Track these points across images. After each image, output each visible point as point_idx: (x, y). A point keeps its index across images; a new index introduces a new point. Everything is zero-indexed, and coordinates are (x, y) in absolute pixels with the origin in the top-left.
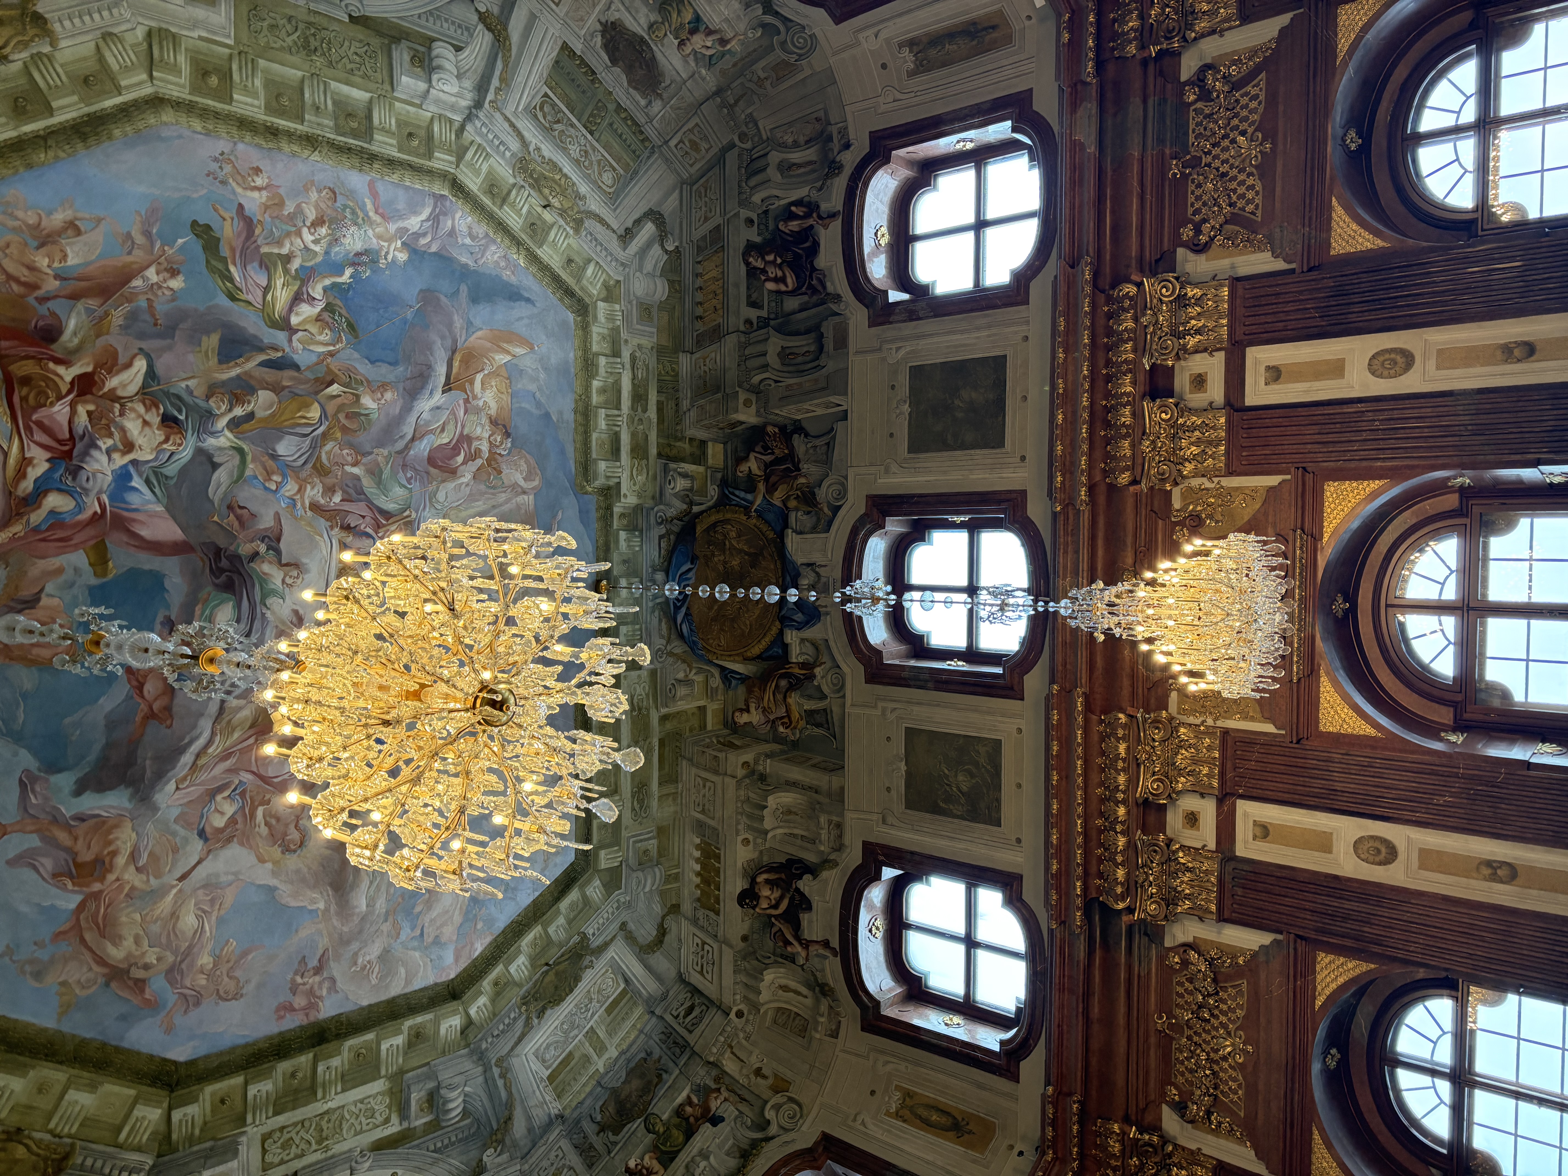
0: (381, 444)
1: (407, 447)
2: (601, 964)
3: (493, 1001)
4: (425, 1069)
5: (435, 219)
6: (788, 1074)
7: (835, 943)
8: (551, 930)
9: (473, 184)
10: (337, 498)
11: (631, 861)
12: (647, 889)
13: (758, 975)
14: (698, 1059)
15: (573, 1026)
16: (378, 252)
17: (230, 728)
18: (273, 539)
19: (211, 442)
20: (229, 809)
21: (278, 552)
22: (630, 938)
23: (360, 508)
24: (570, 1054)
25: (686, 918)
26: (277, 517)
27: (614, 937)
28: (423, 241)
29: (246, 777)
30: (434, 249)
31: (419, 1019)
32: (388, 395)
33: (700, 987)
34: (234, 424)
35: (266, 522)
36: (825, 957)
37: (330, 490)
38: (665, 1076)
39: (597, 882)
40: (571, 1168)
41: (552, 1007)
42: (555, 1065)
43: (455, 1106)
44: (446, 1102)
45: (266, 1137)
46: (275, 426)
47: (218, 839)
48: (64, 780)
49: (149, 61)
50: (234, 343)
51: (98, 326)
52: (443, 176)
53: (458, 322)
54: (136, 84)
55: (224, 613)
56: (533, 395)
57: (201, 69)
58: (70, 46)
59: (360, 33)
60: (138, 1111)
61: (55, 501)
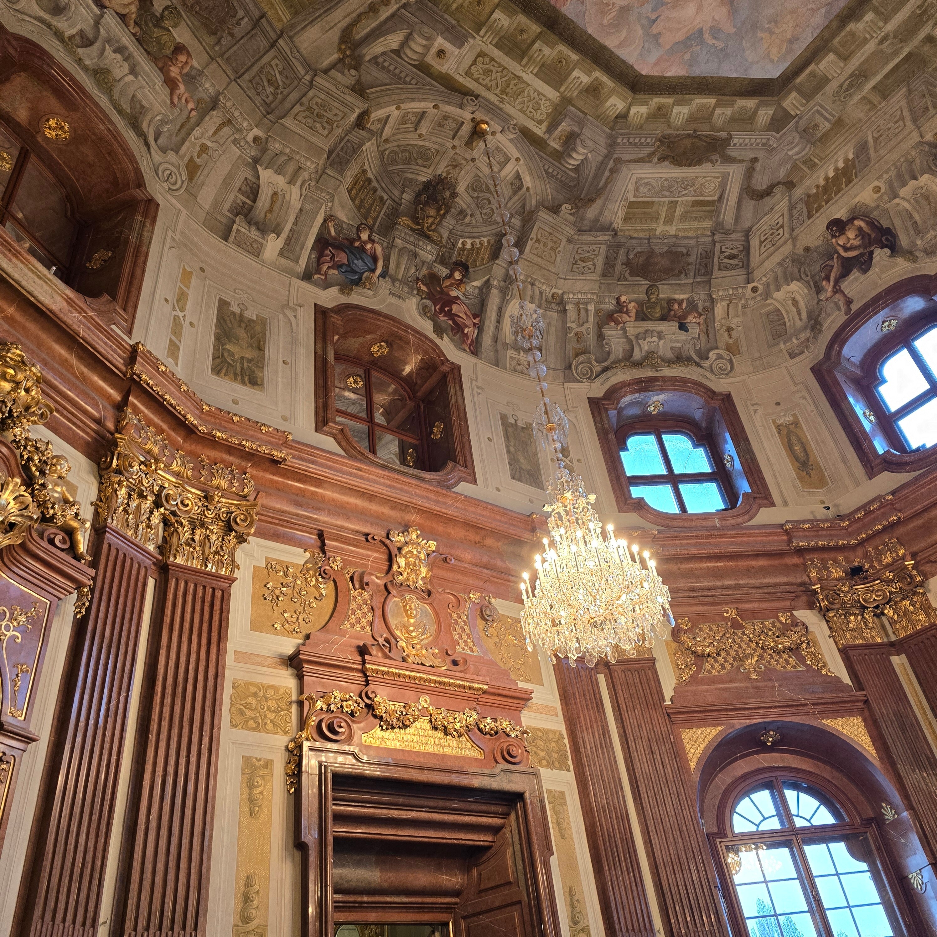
2: (720, 168)
3: (648, 118)
4: (582, 115)
6: (744, 349)
7: (855, 307)
8: (718, 111)
11: (803, 123)
12: (790, 153)
13: (789, 278)
14: (708, 287)
15: (669, 189)
22: (749, 173)
24: (653, 203)
25: (790, 200)
27: (743, 161)
31: (605, 79)
33: (752, 251)
36: (839, 309)
38: (683, 275)
39: (771, 112)
40: (594, 265)
41: (671, 162)
42: (639, 200)
43: (576, 158)
44: (574, 149)
45: (481, 54)
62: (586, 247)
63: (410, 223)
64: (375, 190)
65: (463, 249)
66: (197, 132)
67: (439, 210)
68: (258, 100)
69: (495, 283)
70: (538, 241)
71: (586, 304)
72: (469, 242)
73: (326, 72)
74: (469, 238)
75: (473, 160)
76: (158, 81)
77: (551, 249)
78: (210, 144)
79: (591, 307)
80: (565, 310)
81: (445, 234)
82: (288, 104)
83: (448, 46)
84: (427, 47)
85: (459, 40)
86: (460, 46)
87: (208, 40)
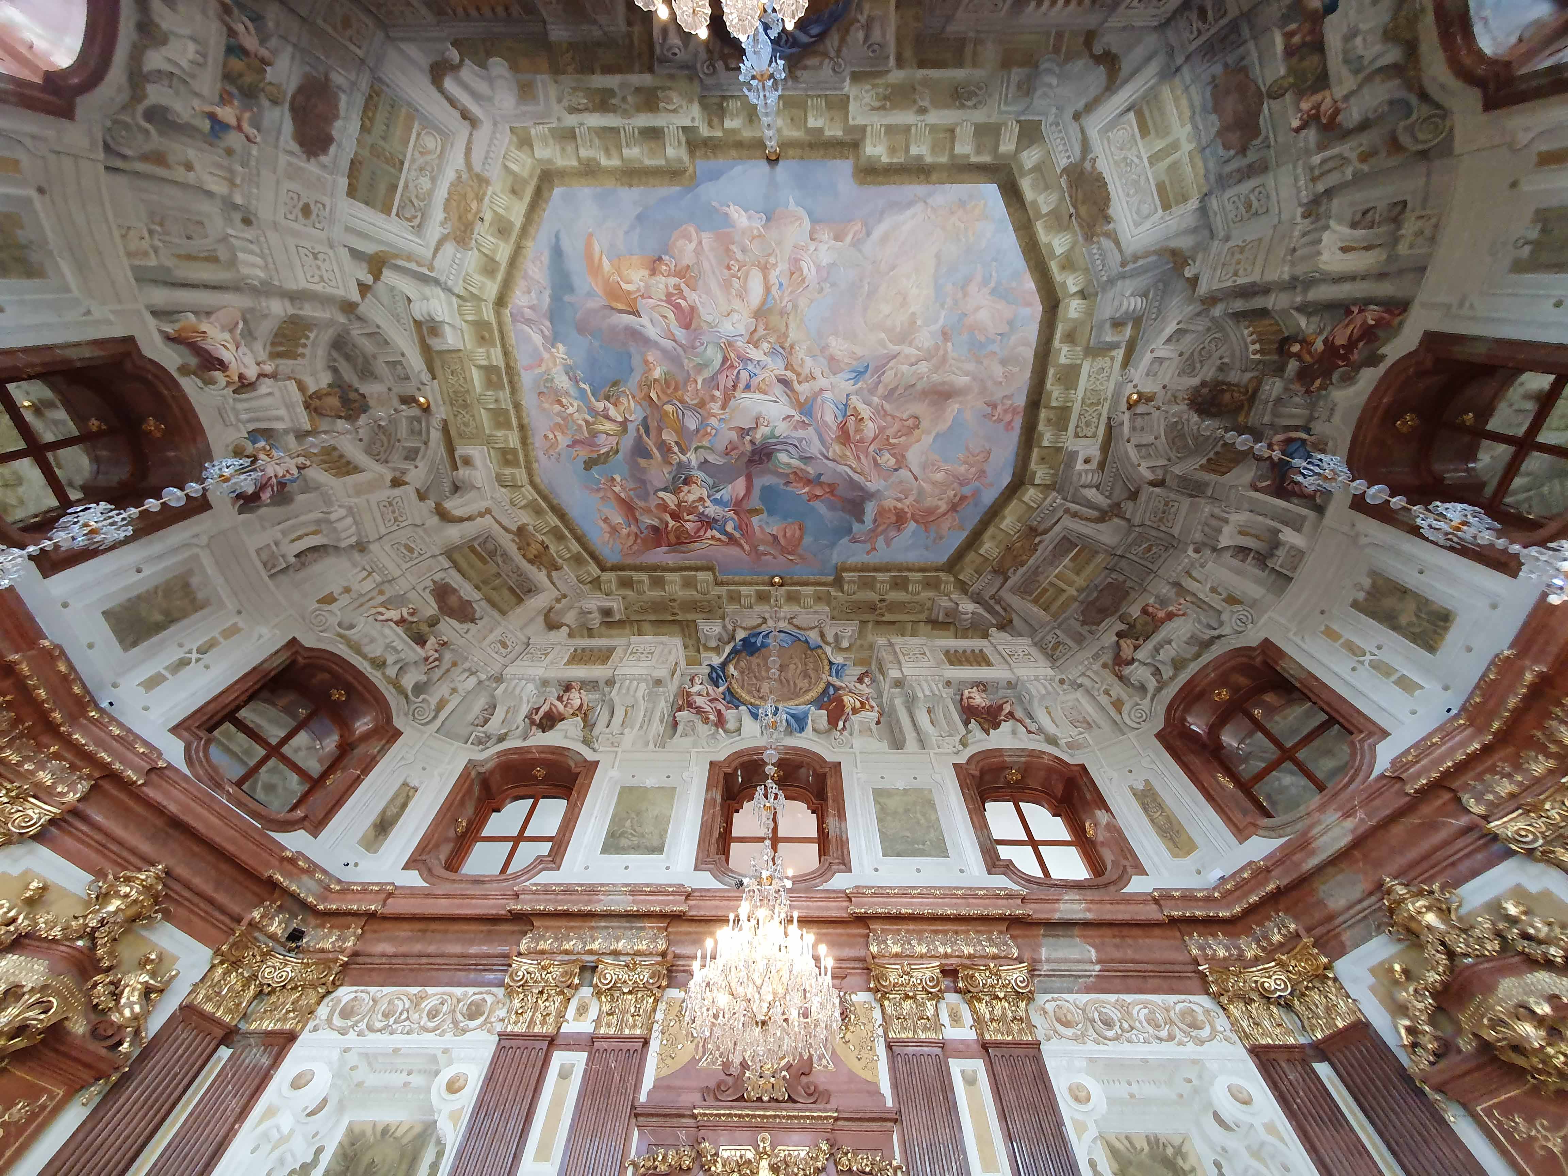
0: (681, 366)
1: (681, 346)
2: (1098, 146)
3: (1075, 270)
4: (1094, 330)
5: (528, 322)
9: (492, 289)
10: (717, 393)
11: (1022, 107)
12: (1056, 82)
15: (1137, 182)
16: (565, 366)
18: (743, 432)
19: (694, 463)
20: (887, 456)
21: (750, 429)
22: (1092, 105)
23: (722, 378)
24: (1157, 185)
25: (1106, 20)
26: (730, 429)
27: (1082, 129)
28: (547, 333)
30: (548, 324)
31: (1058, 335)
32: (650, 359)
34: (683, 452)
35: (734, 435)
37: (713, 398)
38: (1245, 63)
39: (1025, 154)
40: (1253, 190)
41: (1108, 207)
42: (1158, 203)
43: (1135, 303)
44: (1126, 313)
45: (1077, 436)
46: (681, 430)
47: (901, 462)
48: (856, 526)
49: (515, 487)
50: (640, 450)
51: (648, 511)
52: (498, 314)
53: (591, 304)
54: (529, 493)
55: (783, 457)
56: (626, 233)
57: (507, 463)
58: (525, 518)
59: (439, 372)
60: (1026, 499)
61: (729, 528)
62: (1231, 216)
63: (1243, 414)
64: (1217, 453)
65: (1261, 351)
66: (1202, 596)
67: (1223, 391)
68: (1165, 556)
69: (1299, 299)
70: (1236, 274)
71: (1312, 169)
72: (1252, 348)
73: (1129, 520)
74: (1247, 349)
75: (1164, 387)
77: (1241, 253)
78: (1209, 586)
79: (1317, 159)
80: (1327, 192)
81: (1248, 375)
82: (1162, 535)
83: (1080, 460)
84: (1086, 471)
85: (1073, 455)
86: (1077, 452)
87: (1133, 595)
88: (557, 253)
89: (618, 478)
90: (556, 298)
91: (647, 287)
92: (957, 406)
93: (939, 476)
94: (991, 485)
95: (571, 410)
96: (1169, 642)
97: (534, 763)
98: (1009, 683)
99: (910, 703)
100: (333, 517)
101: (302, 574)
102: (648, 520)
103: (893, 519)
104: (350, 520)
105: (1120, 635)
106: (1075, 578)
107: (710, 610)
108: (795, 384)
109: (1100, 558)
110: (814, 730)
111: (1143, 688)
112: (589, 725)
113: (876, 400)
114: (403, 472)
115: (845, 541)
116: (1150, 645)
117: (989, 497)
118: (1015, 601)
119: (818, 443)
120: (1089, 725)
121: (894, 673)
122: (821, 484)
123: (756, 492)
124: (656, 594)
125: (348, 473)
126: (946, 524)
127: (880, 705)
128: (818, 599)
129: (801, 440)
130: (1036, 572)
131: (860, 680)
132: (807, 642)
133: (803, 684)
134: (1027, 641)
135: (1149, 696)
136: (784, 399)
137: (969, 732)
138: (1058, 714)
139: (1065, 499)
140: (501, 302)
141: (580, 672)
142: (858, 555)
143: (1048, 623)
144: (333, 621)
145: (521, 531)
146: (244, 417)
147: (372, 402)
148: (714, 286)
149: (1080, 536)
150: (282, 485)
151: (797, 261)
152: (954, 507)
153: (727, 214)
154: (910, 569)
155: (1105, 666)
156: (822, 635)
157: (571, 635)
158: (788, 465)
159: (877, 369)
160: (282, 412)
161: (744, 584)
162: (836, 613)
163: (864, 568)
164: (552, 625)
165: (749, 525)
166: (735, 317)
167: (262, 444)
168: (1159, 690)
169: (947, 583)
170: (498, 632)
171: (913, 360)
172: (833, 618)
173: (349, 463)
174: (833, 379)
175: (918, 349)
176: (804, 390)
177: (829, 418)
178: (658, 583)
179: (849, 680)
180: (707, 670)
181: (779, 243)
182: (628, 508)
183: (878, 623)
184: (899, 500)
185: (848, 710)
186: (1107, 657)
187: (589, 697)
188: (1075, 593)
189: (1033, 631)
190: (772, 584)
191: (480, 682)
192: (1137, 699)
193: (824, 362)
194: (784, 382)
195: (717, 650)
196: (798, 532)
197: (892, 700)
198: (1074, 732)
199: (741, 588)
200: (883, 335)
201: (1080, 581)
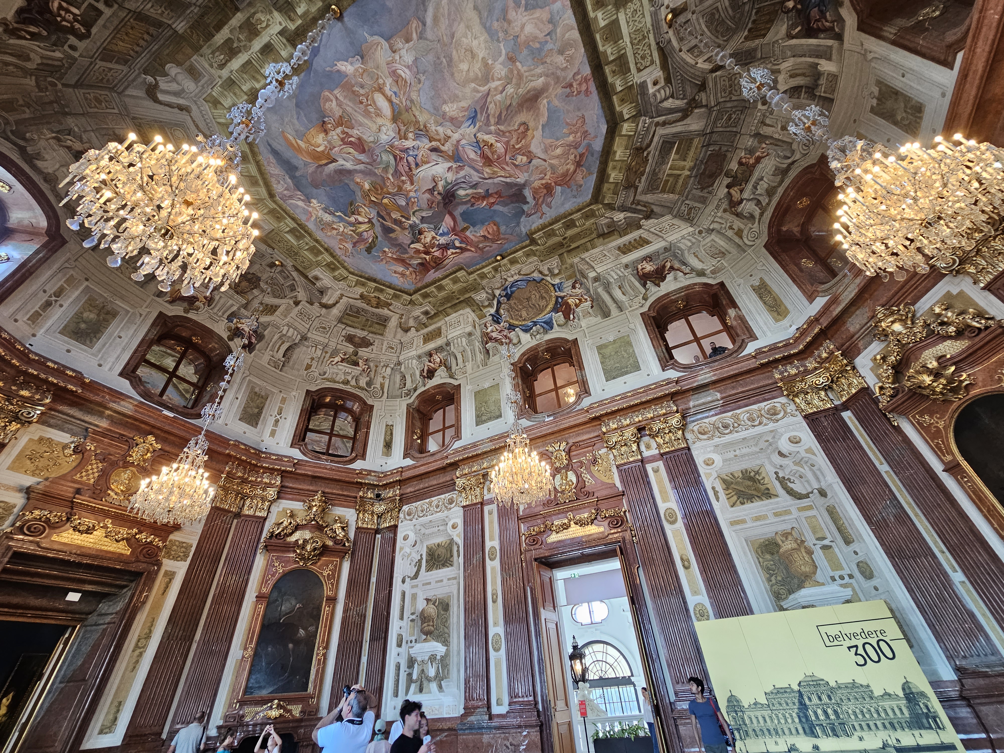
0: (375, 174)
1: (368, 164)
5: (291, 197)
9: (263, 191)
10: (404, 178)
16: (322, 209)
17: (494, 173)
18: (431, 191)
19: (417, 221)
20: (519, 157)
21: (434, 187)
23: (400, 168)
26: (423, 193)
28: (302, 198)
29: (507, 158)
30: (299, 193)
32: (358, 180)
34: (408, 219)
35: (427, 196)
37: (404, 182)
45: (639, 70)
46: (399, 208)
47: (531, 157)
48: (525, 207)
49: (345, 279)
50: (387, 231)
51: (412, 257)
52: (275, 202)
53: (311, 170)
54: (352, 278)
55: (461, 192)
56: (298, 118)
57: (334, 270)
58: (360, 290)
59: (273, 245)
60: (624, 132)
61: (457, 244)
64: (754, 21)
66: (776, 136)
68: (742, 117)
73: (706, 106)
76: (761, 166)
78: (780, 126)
82: (735, 103)
83: (650, 85)
84: (659, 91)
85: (643, 86)
86: (645, 82)
87: (729, 155)
88: (275, 153)
89: (387, 250)
90: (292, 177)
91: (329, 142)
92: (545, 101)
93: (559, 151)
94: (596, 137)
95: (341, 229)
96: (762, 179)
97: (434, 395)
98: (665, 249)
99: (607, 287)
100: (284, 332)
101: (291, 363)
102: (415, 262)
103: (545, 191)
104: (291, 330)
105: (729, 186)
106: (682, 163)
107: (475, 287)
108: (441, 147)
109: (696, 141)
110: (558, 325)
111: (752, 217)
112: (449, 369)
113: (492, 128)
114: (296, 297)
115: (523, 219)
116: (750, 186)
117: (598, 145)
118: (649, 198)
119: (475, 173)
120: (723, 254)
121: (592, 275)
122: (491, 195)
123: (459, 219)
124: (443, 294)
125: (275, 311)
126: (579, 177)
127: (590, 296)
128: (528, 255)
129: (464, 177)
130: (654, 173)
131: (574, 287)
132: (534, 280)
133: (543, 303)
134: (668, 217)
135: (757, 220)
136: (440, 160)
137: (647, 290)
138: (702, 253)
139: (652, 117)
140: (271, 195)
141: (431, 345)
142: (536, 222)
143: (678, 199)
144: (316, 374)
145: (362, 297)
146: (220, 314)
147: (259, 275)
148: (361, 119)
149: (675, 135)
150: (255, 332)
151: (394, 72)
152: (578, 164)
153: (338, 71)
154: (571, 214)
155: (725, 211)
156: (541, 272)
157: (417, 331)
158: (467, 195)
159: (482, 108)
160: (231, 302)
161: (483, 267)
162: (542, 258)
163: (544, 227)
164: (407, 330)
165: (466, 237)
166: (384, 129)
167: (235, 321)
168: (761, 215)
169: (598, 210)
170: (385, 343)
171: (501, 89)
172: (542, 261)
173: (272, 306)
174: (460, 131)
175: (499, 79)
176: (447, 147)
177: (472, 155)
178: (440, 288)
179: (567, 290)
180: (491, 318)
181: (378, 68)
182: (402, 261)
183: (569, 251)
184: (542, 179)
185: (573, 307)
186: (725, 205)
187: (442, 355)
188: (689, 173)
189: (669, 209)
190: (498, 261)
191: (392, 369)
192: (750, 225)
193: (448, 124)
194: (434, 150)
195: (490, 305)
196: (495, 227)
197: (596, 290)
198: (714, 262)
199: (484, 270)
200: (473, 85)
201: (689, 163)
